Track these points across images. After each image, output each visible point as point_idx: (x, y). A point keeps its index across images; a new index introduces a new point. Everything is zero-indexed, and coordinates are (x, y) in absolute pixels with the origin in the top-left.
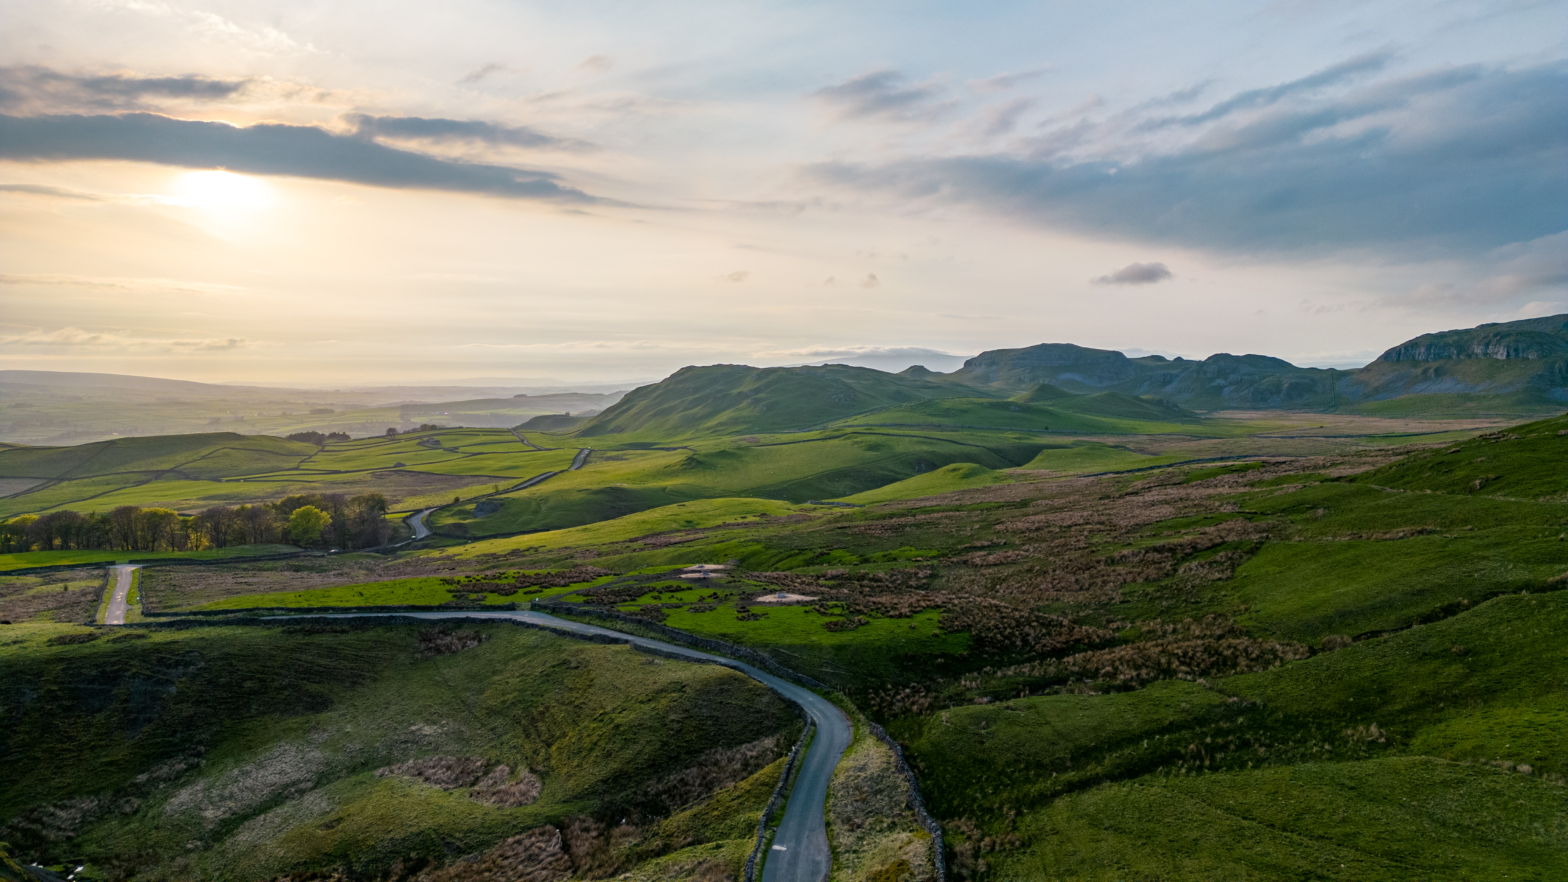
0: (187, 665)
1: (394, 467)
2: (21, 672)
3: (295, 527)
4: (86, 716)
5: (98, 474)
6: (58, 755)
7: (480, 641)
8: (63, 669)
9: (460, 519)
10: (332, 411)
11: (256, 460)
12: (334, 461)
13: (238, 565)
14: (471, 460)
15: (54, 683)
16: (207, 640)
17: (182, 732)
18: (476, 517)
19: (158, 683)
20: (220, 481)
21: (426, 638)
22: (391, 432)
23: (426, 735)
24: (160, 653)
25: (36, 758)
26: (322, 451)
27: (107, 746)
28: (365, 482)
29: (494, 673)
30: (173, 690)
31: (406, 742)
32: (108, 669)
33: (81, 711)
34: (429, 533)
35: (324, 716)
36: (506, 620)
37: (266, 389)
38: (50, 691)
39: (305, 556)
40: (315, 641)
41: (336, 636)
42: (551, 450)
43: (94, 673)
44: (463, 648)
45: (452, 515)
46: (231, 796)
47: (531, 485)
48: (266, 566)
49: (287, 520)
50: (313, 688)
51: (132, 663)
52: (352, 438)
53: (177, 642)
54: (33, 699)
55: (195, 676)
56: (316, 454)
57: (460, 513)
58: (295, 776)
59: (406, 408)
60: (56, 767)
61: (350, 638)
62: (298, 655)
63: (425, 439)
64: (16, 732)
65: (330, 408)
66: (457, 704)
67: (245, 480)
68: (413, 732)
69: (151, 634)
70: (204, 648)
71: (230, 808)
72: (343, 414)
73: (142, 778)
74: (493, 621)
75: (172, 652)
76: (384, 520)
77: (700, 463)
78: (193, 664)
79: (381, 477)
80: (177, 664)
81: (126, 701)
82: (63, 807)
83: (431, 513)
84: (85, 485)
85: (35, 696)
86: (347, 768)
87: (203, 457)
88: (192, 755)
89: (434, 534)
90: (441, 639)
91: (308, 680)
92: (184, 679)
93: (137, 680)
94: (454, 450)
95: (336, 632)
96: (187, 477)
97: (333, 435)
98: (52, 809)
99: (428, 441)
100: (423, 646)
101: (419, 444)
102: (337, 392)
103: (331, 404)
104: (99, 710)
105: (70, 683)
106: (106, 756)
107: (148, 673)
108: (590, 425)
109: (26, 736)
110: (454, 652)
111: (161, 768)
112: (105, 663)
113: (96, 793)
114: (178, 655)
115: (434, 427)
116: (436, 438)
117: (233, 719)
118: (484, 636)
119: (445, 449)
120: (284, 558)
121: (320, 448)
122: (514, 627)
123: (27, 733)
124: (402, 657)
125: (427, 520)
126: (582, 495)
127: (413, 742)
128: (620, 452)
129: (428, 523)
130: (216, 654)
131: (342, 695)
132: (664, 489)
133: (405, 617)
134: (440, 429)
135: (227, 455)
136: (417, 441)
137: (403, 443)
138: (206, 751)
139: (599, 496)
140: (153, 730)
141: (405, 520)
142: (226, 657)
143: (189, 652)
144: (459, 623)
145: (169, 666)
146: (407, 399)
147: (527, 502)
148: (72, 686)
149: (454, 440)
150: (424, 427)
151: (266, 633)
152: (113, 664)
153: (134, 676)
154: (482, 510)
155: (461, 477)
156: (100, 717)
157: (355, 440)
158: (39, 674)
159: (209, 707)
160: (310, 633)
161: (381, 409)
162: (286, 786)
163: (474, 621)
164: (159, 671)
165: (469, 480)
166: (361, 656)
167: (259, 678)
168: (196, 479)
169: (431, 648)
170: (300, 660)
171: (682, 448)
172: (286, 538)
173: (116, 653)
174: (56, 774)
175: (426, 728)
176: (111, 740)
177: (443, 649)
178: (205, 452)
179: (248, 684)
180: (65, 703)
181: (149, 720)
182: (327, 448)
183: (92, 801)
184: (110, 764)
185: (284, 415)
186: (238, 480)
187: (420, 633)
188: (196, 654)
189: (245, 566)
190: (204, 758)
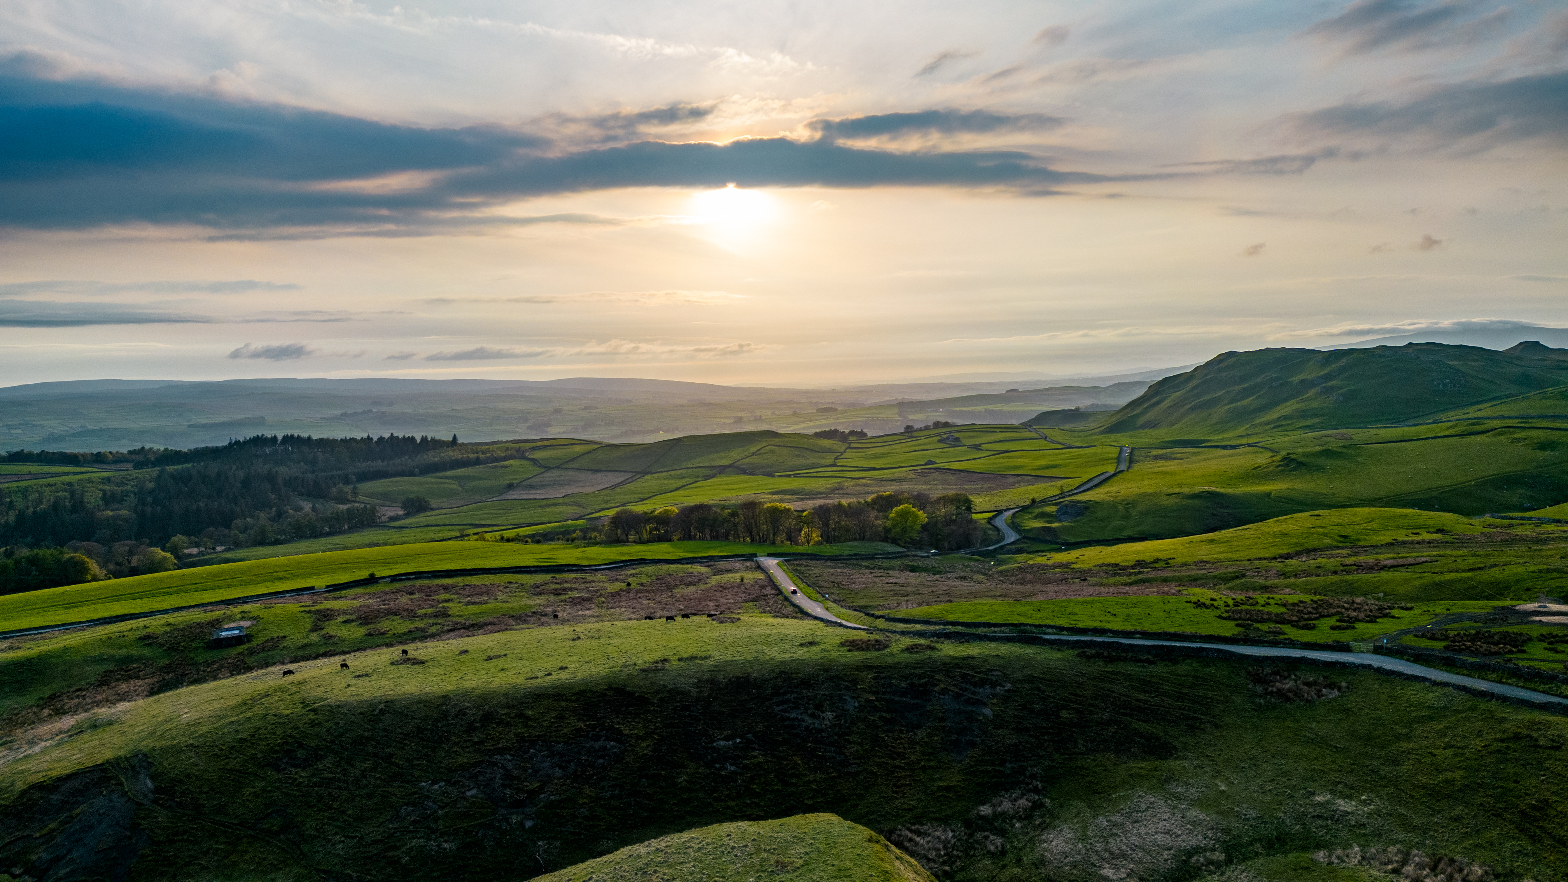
0: (993, 685)
1: (926, 464)
2: (837, 677)
3: (894, 526)
4: (908, 732)
5: (671, 468)
6: (893, 772)
7: (1339, 689)
8: (875, 678)
9: (1046, 522)
10: (836, 410)
11: (797, 456)
12: (865, 458)
13: (859, 562)
14: (1003, 458)
15: (869, 693)
16: (1003, 658)
17: (1010, 763)
18: (1060, 521)
19: (968, 702)
20: (774, 476)
21: (1259, 680)
22: (909, 430)
23: (1348, 813)
24: (961, 668)
25: (872, 773)
26: (849, 448)
27: (937, 768)
28: (911, 480)
29: (1398, 737)
30: (987, 711)
31: (1319, 817)
32: (916, 681)
33: (902, 726)
34: (1018, 537)
35: (1173, 764)
36: (1363, 666)
37: (773, 389)
38: (868, 701)
39: (913, 556)
40: (1121, 670)
41: (1144, 667)
42: (1082, 447)
43: (904, 685)
44: (1319, 697)
45: (1036, 518)
46: (1124, 856)
47: (1096, 486)
48: (884, 565)
49: (887, 518)
50: (1142, 727)
51: (937, 677)
52: (870, 435)
53: (973, 658)
54: (855, 707)
55: (1006, 699)
56: (845, 451)
57: (1043, 515)
58: (1193, 842)
59: (903, 406)
60: (895, 785)
61: (1160, 669)
62: (1108, 686)
63: (945, 436)
64: (850, 742)
65: (830, 406)
66: (1367, 775)
67: (795, 476)
68: (1320, 804)
69: (938, 646)
70: (1004, 667)
71: (1132, 870)
72: (846, 412)
73: (985, 810)
74: (1343, 665)
75: (973, 668)
76: (971, 521)
77: (1301, 464)
78: (1000, 685)
79: (923, 474)
80: (983, 683)
81: (942, 719)
82: (919, 833)
83: (1014, 514)
84: (665, 479)
85: (856, 704)
86: (1260, 840)
87: (754, 454)
88: (1030, 791)
89: (1024, 537)
90: (1280, 682)
91: (1131, 716)
92: (995, 701)
93: (947, 697)
94: (977, 447)
95: (1140, 661)
96: (744, 472)
97: (852, 433)
98: (910, 835)
99: (948, 438)
100: (1259, 689)
101: (940, 441)
102: (833, 391)
103: (832, 403)
104: (919, 727)
105: (884, 693)
106: (940, 779)
107: (956, 690)
108: (1114, 420)
109: (859, 748)
110: (1308, 701)
111: (1002, 802)
112: (911, 674)
113: (945, 821)
114: (980, 673)
115: (946, 424)
116: (956, 435)
117: (1063, 754)
118: (1344, 684)
119: (969, 447)
120: (897, 557)
121: (846, 445)
122: (1383, 677)
123: (859, 744)
124: (1238, 700)
125: (1013, 523)
126: (1173, 500)
127: (1332, 818)
128: (1169, 450)
129: (1014, 525)
130: (1018, 675)
131: (1184, 739)
132: (1269, 495)
133: (1218, 650)
134: (955, 426)
135: (772, 451)
136: (938, 438)
137: (923, 441)
138: (1044, 788)
139: (1197, 502)
140: (980, 756)
141: (990, 520)
142: (1031, 679)
143: (992, 670)
144: (1294, 664)
145: (975, 685)
146: (900, 397)
147: (1112, 506)
148: (887, 697)
149: (973, 437)
150: (937, 425)
151: (1059, 655)
152: (920, 677)
153: (944, 691)
154: (1065, 513)
155: (1004, 476)
156: (921, 734)
157: (873, 437)
158: (855, 682)
159: (1031, 736)
160: (1110, 660)
161: (877, 407)
162: (1191, 852)
163: (1314, 662)
164: (966, 690)
165: (1013, 480)
166: (1186, 694)
167: (1074, 709)
168: (752, 474)
169: (1272, 692)
170: (1113, 692)
171: (1249, 445)
172: (886, 536)
173: (919, 664)
174: (896, 792)
175: (1340, 802)
176: (939, 762)
177: (1290, 695)
178: (753, 449)
179: (1064, 714)
180: (885, 715)
181: (973, 745)
182: (853, 445)
183: (945, 831)
184: (948, 789)
185: (795, 414)
186: (789, 476)
187: (1249, 673)
188: (999, 673)
189: (865, 563)
190: (1045, 796)
